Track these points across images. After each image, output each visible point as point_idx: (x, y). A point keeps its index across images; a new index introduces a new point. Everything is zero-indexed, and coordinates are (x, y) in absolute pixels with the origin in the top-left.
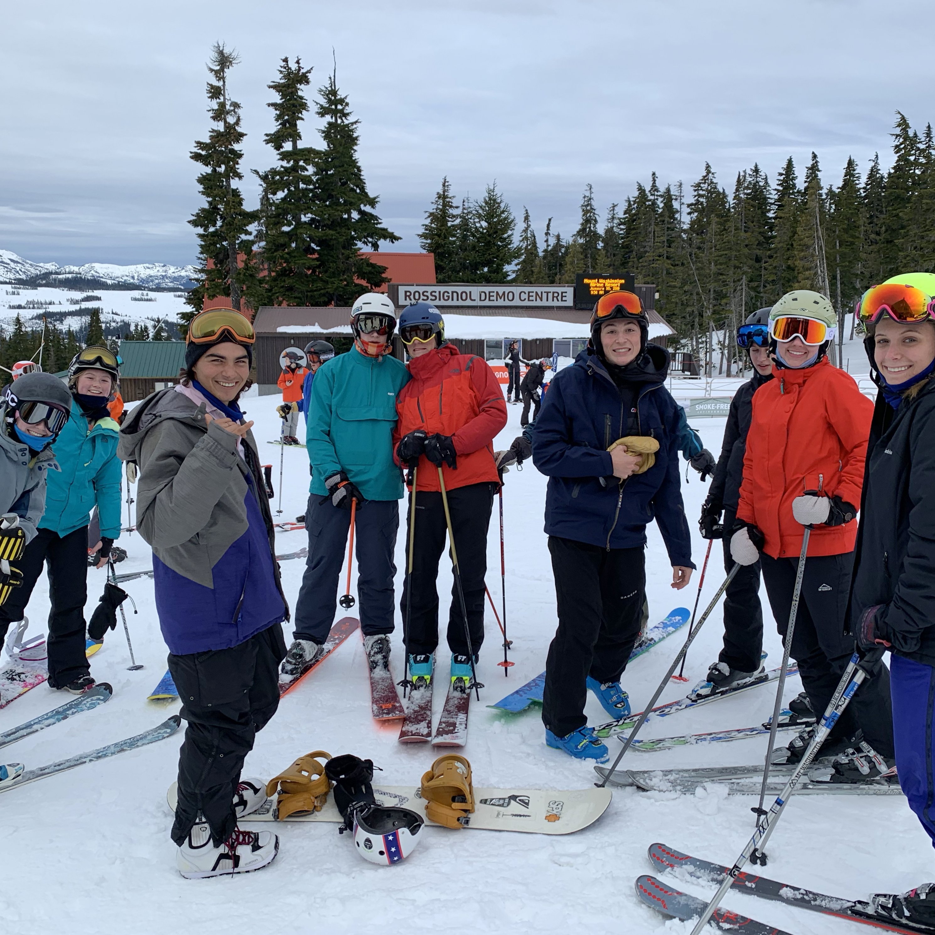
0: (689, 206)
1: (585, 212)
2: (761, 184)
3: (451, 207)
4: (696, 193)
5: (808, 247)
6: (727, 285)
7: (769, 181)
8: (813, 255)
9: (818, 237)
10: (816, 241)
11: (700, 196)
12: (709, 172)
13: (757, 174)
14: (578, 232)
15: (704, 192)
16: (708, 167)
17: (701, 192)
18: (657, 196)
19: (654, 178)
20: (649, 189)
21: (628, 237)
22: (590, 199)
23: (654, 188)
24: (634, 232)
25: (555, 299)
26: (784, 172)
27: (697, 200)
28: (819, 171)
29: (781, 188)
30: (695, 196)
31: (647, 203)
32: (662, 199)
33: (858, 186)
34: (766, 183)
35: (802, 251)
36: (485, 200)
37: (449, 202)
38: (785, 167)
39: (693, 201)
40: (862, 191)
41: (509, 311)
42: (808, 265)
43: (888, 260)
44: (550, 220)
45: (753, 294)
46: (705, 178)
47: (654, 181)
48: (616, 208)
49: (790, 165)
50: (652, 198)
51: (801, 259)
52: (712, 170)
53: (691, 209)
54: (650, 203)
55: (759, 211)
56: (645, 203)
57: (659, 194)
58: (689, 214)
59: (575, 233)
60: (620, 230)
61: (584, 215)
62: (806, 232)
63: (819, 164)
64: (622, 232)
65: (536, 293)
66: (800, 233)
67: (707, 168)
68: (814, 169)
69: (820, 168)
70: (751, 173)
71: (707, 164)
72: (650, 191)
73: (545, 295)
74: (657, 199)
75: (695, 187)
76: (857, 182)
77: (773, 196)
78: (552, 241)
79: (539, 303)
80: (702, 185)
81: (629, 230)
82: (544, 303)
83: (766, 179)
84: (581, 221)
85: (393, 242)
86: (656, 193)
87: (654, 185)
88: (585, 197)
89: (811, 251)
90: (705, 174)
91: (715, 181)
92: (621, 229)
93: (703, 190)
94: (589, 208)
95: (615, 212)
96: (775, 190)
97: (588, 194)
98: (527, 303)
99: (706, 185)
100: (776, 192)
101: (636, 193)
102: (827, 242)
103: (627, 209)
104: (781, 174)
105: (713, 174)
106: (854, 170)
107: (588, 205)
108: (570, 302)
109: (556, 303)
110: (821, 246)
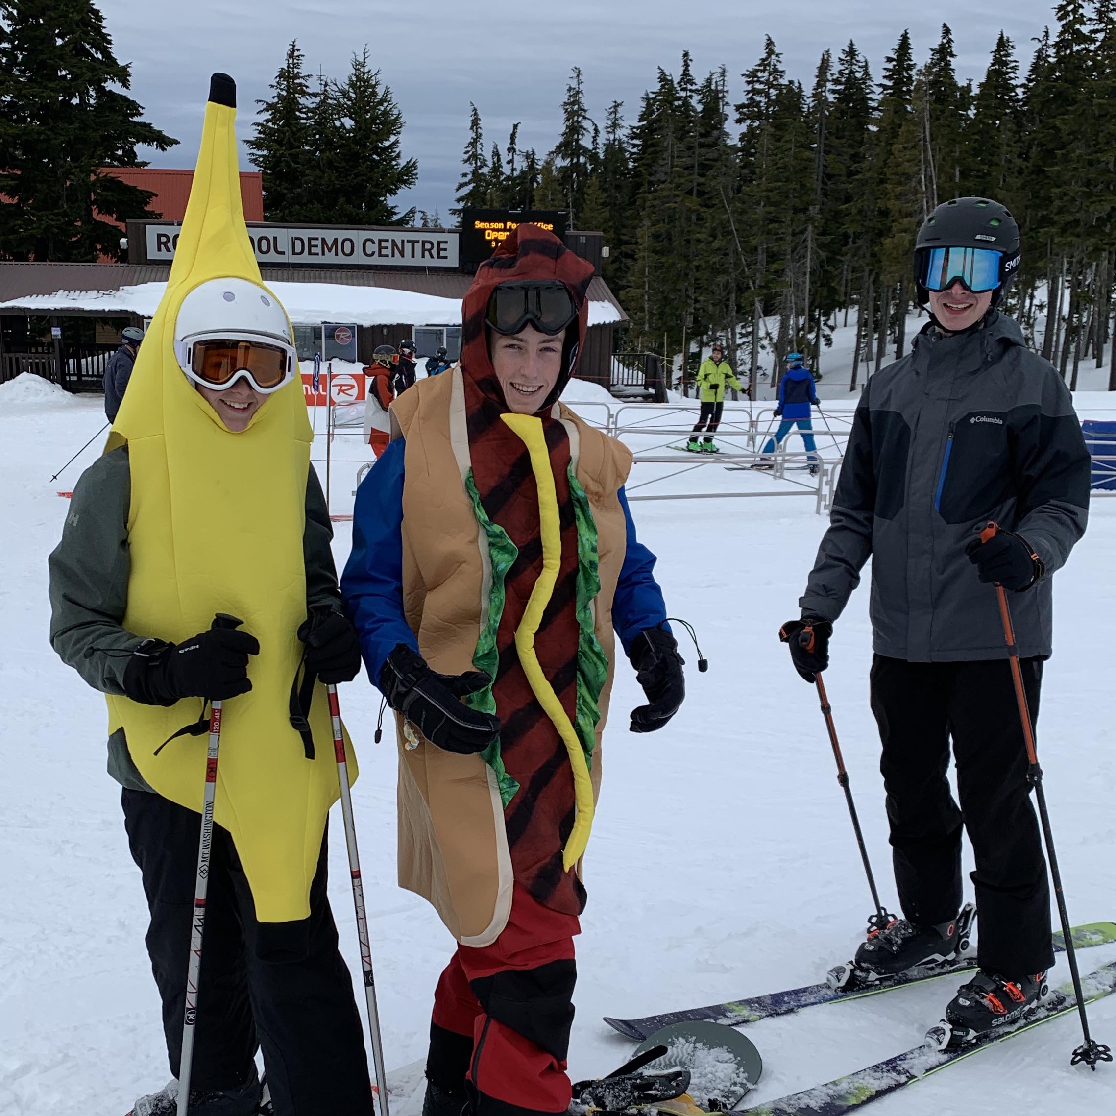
0: (738, 108)
1: (570, 115)
2: (858, 75)
3: (303, 93)
4: (749, 88)
5: (909, 177)
6: (781, 239)
7: (871, 70)
8: (916, 192)
9: (926, 161)
10: (923, 167)
11: (755, 92)
12: (770, 52)
13: (852, 58)
14: (558, 148)
15: (761, 87)
16: (770, 44)
17: (758, 86)
18: (691, 91)
19: (685, 61)
20: (679, 80)
21: (642, 159)
22: (578, 92)
23: (687, 78)
24: (652, 149)
25: (427, 253)
26: (895, 57)
27: (751, 99)
28: (953, 56)
29: (890, 83)
30: (748, 92)
31: (676, 103)
32: (700, 97)
33: (1012, 82)
34: (866, 73)
35: (900, 183)
36: (350, 79)
37: (300, 85)
38: (897, 47)
39: (743, 99)
40: (1020, 91)
41: (344, 274)
42: (908, 207)
43: (1037, 201)
44: (515, 127)
45: (823, 255)
46: (764, 63)
47: (687, 65)
48: (619, 109)
49: (904, 46)
50: (683, 94)
51: (897, 198)
52: (777, 50)
53: (741, 113)
54: (680, 103)
55: (853, 121)
56: (671, 104)
57: (694, 87)
58: (739, 121)
59: (553, 149)
60: (632, 148)
61: (568, 120)
62: (908, 152)
63: (953, 44)
64: (635, 150)
65: (393, 241)
66: (896, 153)
67: (768, 45)
68: (944, 52)
69: (955, 50)
70: (843, 57)
71: (769, 39)
72: (679, 83)
73: (408, 247)
74: (691, 97)
75: (748, 76)
76: (1012, 75)
77: (876, 95)
78: (521, 164)
79: (398, 261)
80: (760, 74)
81: (645, 147)
82: (407, 261)
83: (866, 67)
84: (563, 129)
85: (164, 149)
86: (689, 87)
87: (686, 73)
88: (570, 89)
89: (914, 184)
90: (764, 56)
91: (780, 67)
92: (635, 146)
93: (761, 83)
94: (576, 107)
95: (618, 115)
96: (881, 85)
97: (574, 84)
98: (376, 260)
99: (766, 74)
100: (881, 89)
101: (657, 87)
102: (940, 170)
103: (644, 113)
104: (889, 60)
105: (777, 55)
106: (1008, 55)
107: (573, 104)
108: (452, 260)
109: (428, 262)
110: (931, 177)
